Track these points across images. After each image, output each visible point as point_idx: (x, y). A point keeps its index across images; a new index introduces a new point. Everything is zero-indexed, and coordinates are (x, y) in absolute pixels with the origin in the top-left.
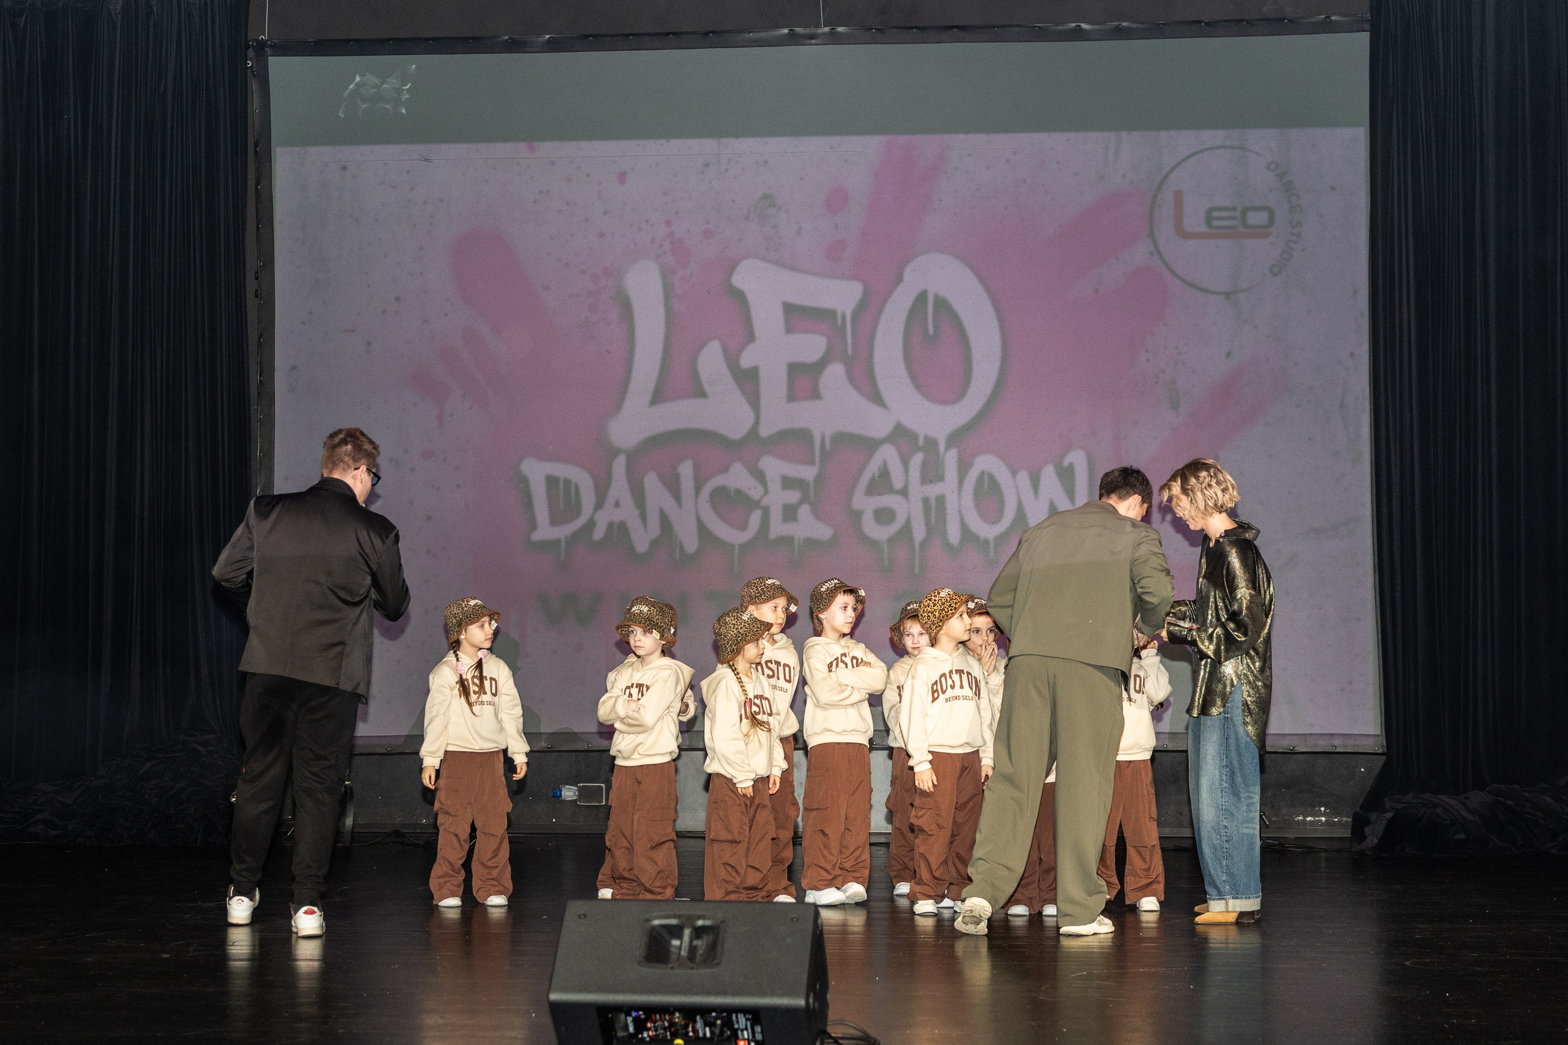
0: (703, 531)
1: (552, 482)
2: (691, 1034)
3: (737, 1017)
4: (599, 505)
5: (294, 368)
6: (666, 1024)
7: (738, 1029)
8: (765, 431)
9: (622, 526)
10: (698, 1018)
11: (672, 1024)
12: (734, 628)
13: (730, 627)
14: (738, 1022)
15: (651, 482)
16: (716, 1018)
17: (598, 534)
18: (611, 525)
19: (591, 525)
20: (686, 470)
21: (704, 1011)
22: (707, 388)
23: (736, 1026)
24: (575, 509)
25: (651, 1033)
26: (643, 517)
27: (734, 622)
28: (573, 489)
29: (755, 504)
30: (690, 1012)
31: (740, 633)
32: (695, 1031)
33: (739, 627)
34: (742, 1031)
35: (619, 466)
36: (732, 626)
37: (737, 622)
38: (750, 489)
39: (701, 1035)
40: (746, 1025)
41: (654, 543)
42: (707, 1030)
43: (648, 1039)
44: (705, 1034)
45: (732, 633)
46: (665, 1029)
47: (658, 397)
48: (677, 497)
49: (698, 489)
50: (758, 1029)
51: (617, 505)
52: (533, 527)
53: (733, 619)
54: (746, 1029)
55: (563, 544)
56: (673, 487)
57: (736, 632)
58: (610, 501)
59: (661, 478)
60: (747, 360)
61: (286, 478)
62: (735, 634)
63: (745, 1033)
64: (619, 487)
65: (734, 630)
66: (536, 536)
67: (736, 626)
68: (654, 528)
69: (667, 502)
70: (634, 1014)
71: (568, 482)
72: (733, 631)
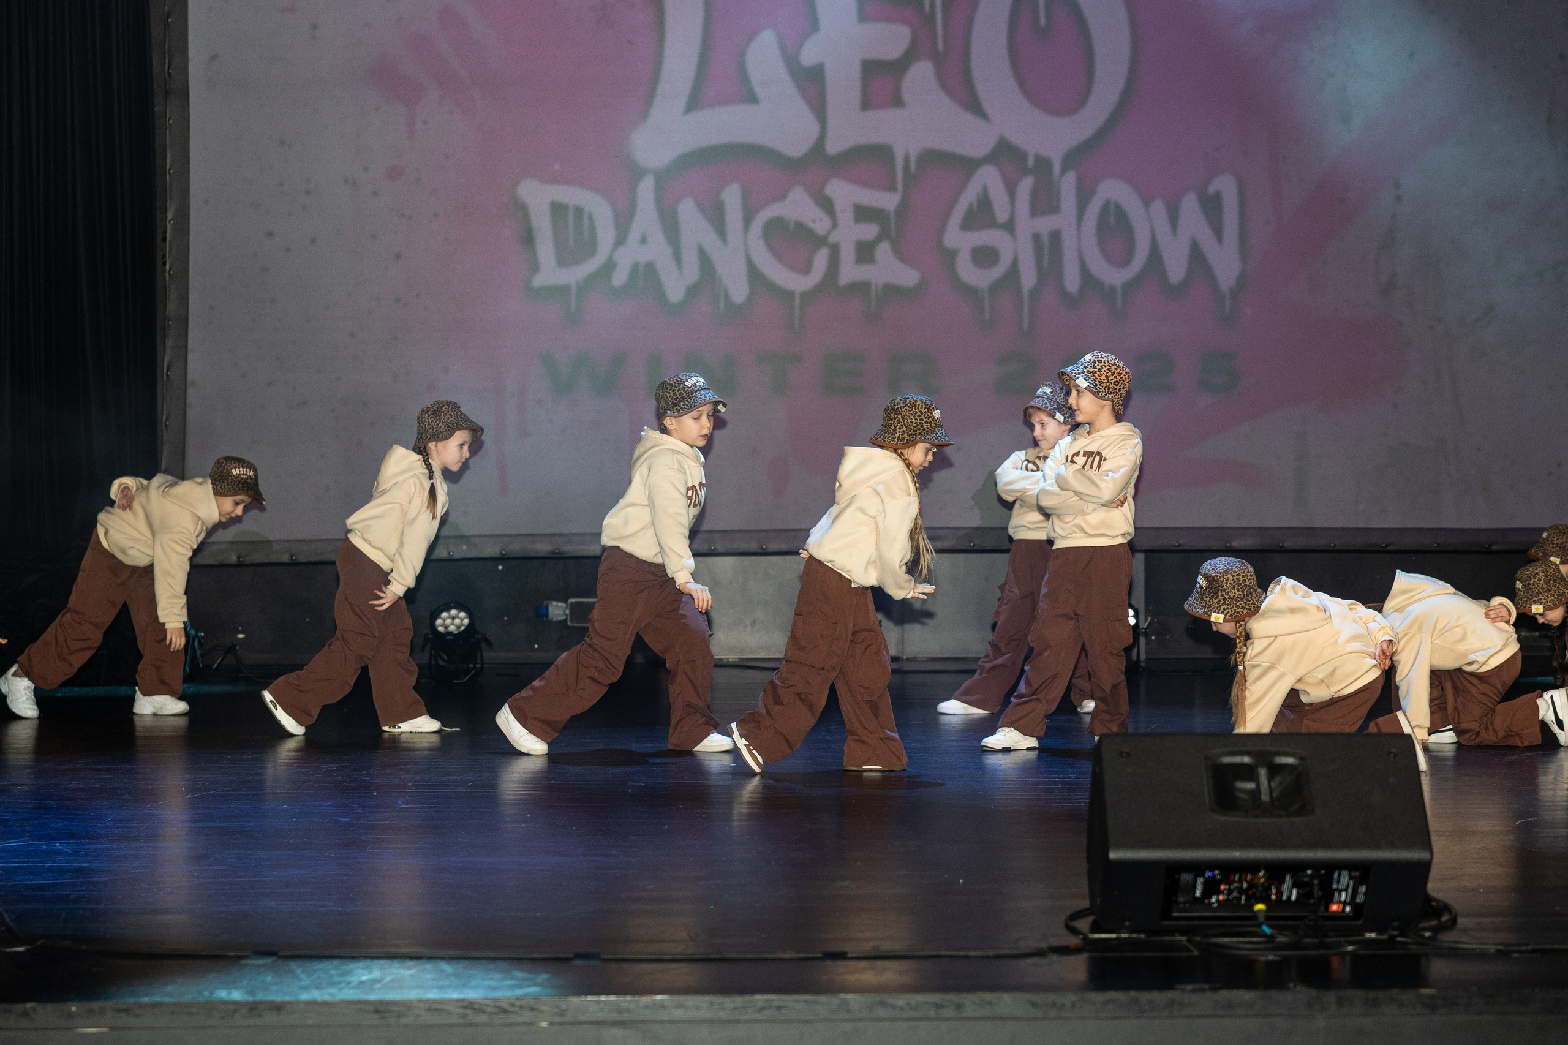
0: (755, 275)
1: (558, 210)
2: (1273, 897)
3: (1339, 876)
4: (620, 240)
5: (214, 57)
6: (1245, 885)
7: (1337, 889)
8: (833, 147)
9: (650, 267)
10: (1288, 877)
11: (1251, 885)
12: (919, 416)
13: (916, 412)
14: (1338, 882)
15: (688, 211)
16: (1312, 877)
17: (619, 278)
18: (635, 267)
19: (610, 266)
20: (732, 197)
21: (1296, 868)
22: (758, 90)
23: (1335, 886)
24: (588, 247)
25: (1221, 897)
26: (677, 257)
27: (923, 410)
28: (586, 216)
29: (821, 241)
30: (1277, 871)
31: (922, 426)
32: (1279, 893)
33: (925, 420)
34: (1340, 892)
35: (646, 189)
36: (919, 413)
37: (925, 412)
38: (814, 221)
39: (1284, 897)
40: (1348, 886)
41: (693, 291)
42: (1295, 892)
43: (1215, 905)
44: (1289, 897)
45: (914, 420)
46: (1241, 891)
47: (695, 103)
48: (721, 230)
49: (748, 220)
50: (1363, 889)
51: (644, 240)
52: (534, 267)
53: (924, 406)
54: (1346, 890)
55: (574, 291)
56: (716, 216)
57: (919, 421)
58: (634, 236)
59: (701, 207)
60: (809, 55)
61: (206, 202)
62: (916, 423)
63: (1344, 895)
64: (646, 217)
65: (918, 419)
66: (538, 281)
67: (922, 416)
68: (692, 272)
69: (709, 238)
70: (1208, 874)
71: (579, 211)
72: (916, 419)
